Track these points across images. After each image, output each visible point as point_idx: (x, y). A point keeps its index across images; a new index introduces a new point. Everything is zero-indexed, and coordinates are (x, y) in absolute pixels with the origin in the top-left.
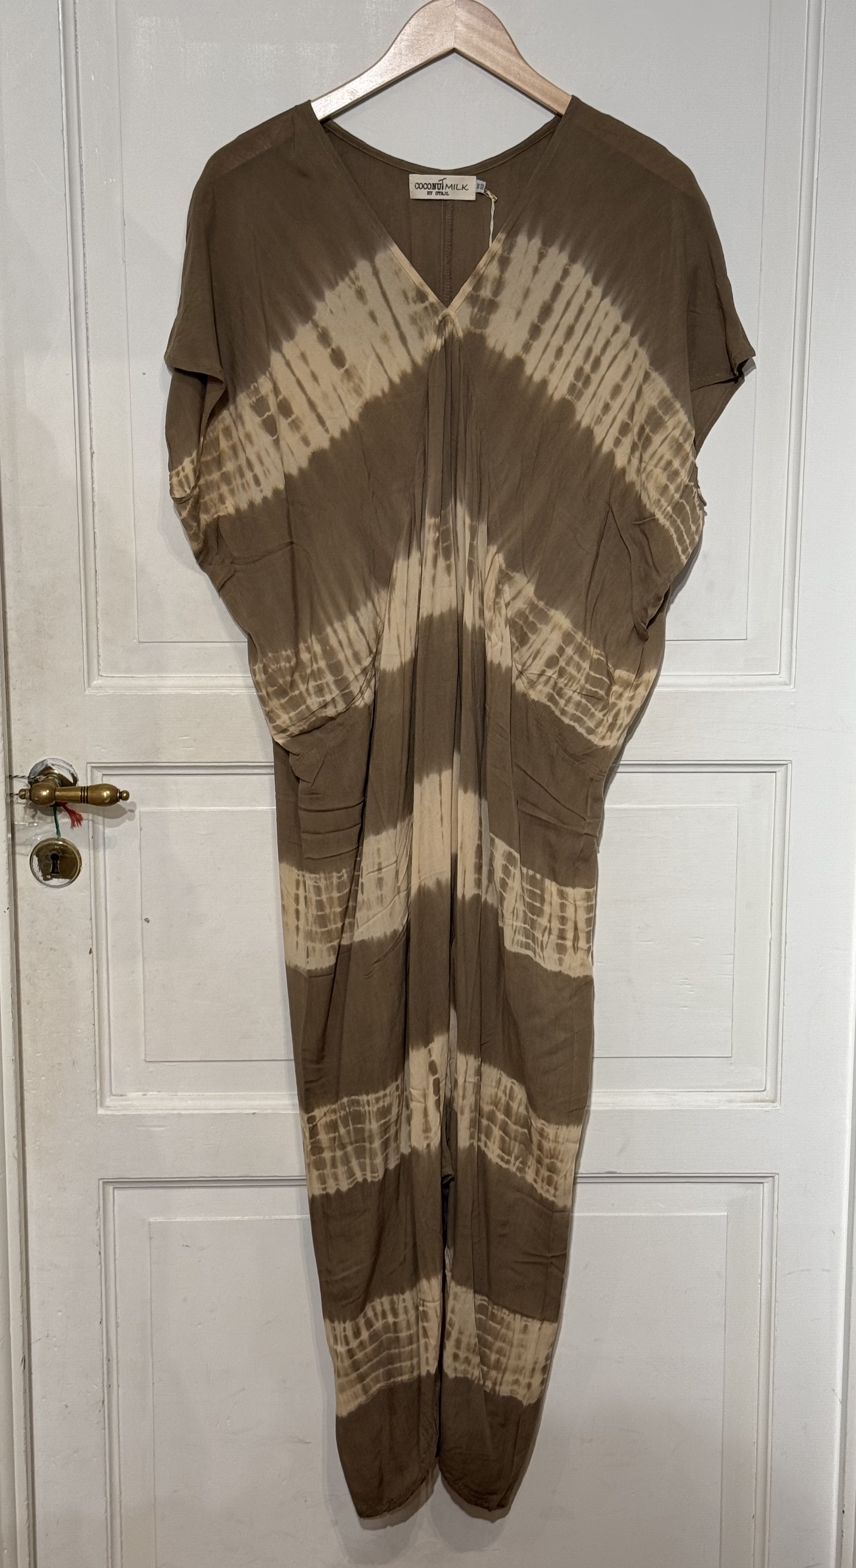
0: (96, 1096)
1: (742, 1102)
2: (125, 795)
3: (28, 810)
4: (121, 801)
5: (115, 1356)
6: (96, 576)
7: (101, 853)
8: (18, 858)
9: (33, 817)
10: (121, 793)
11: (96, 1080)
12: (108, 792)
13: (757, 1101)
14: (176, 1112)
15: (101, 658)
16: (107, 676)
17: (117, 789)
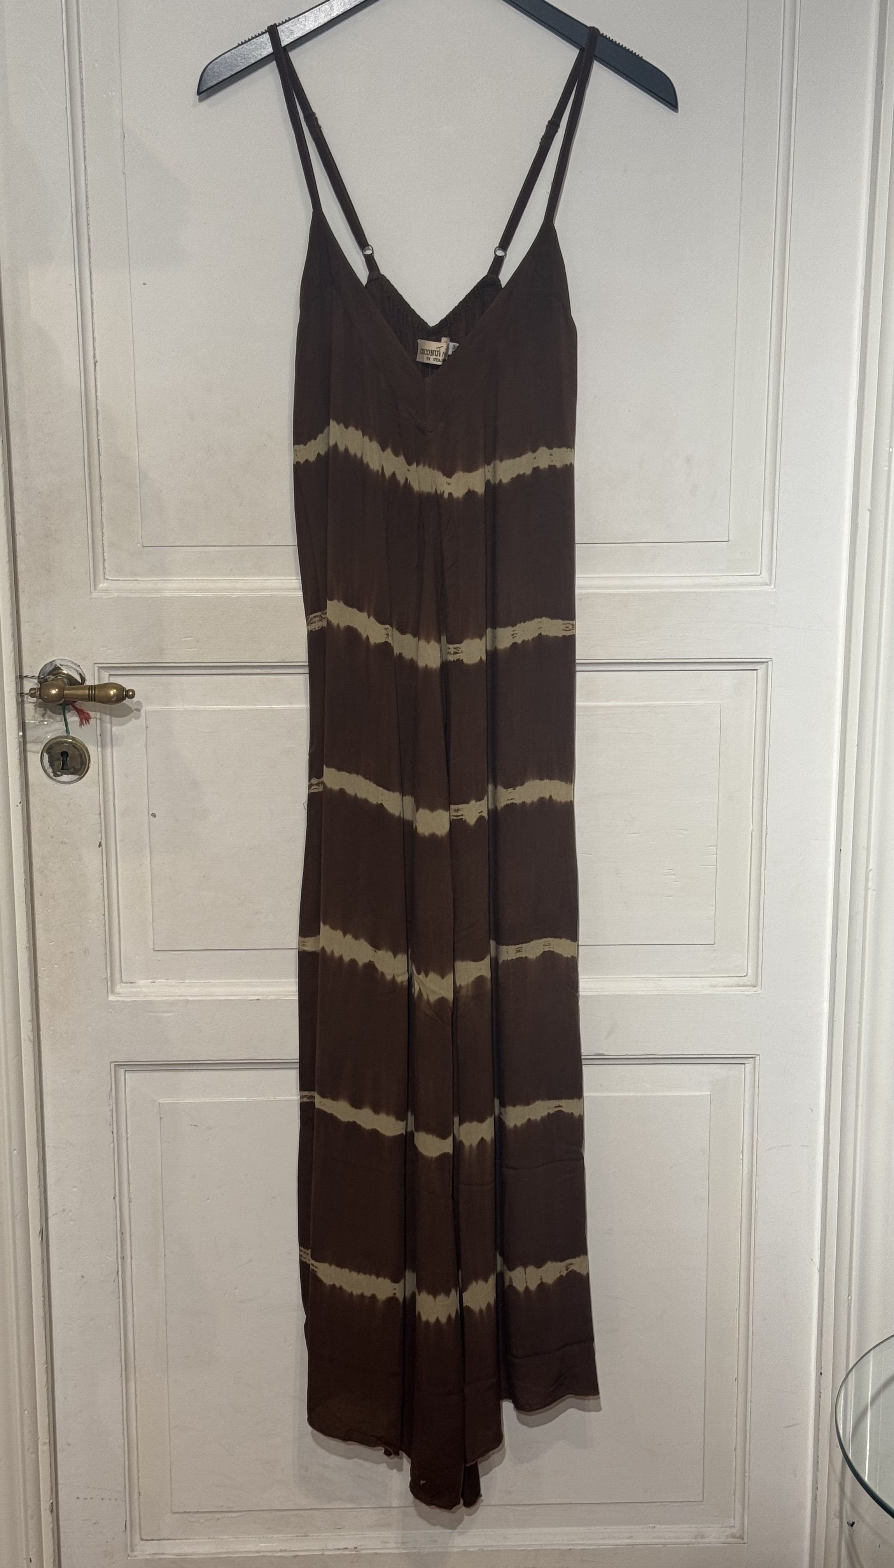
0: (107, 983)
1: (725, 987)
2: (131, 693)
3: (38, 708)
4: (127, 698)
5: (128, 1229)
6: (100, 482)
7: (109, 751)
8: (29, 755)
9: (43, 715)
10: (127, 691)
11: (106, 968)
12: (115, 691)
13: (740, 986)
14: (182, 998)
15: (106, 562)
16: (112, 580)
17: (124, 688)
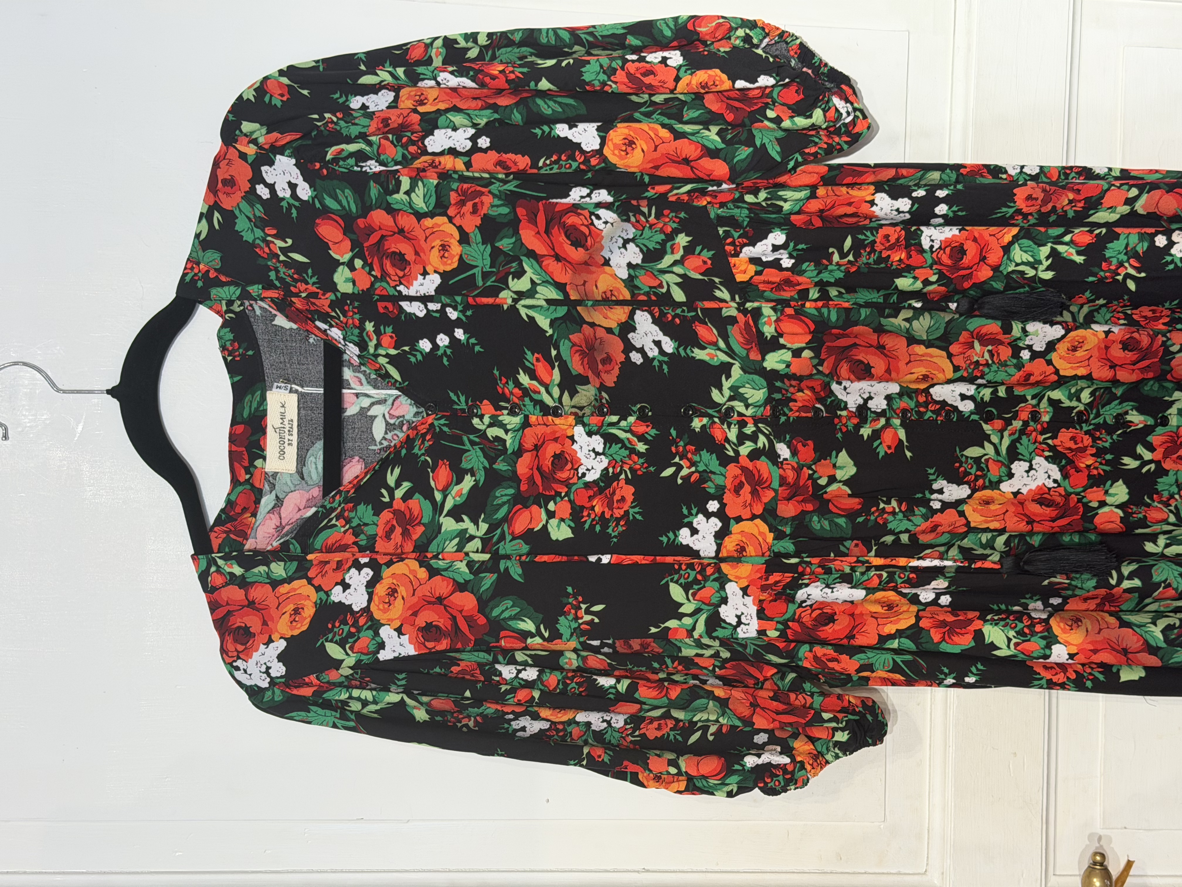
2: (1098, 858)
4: (1105, 863)
10: (1095, 863)
12: (1095, 880)
15: (903, 871)
16: (927, 864)
17: (1089, 867)
